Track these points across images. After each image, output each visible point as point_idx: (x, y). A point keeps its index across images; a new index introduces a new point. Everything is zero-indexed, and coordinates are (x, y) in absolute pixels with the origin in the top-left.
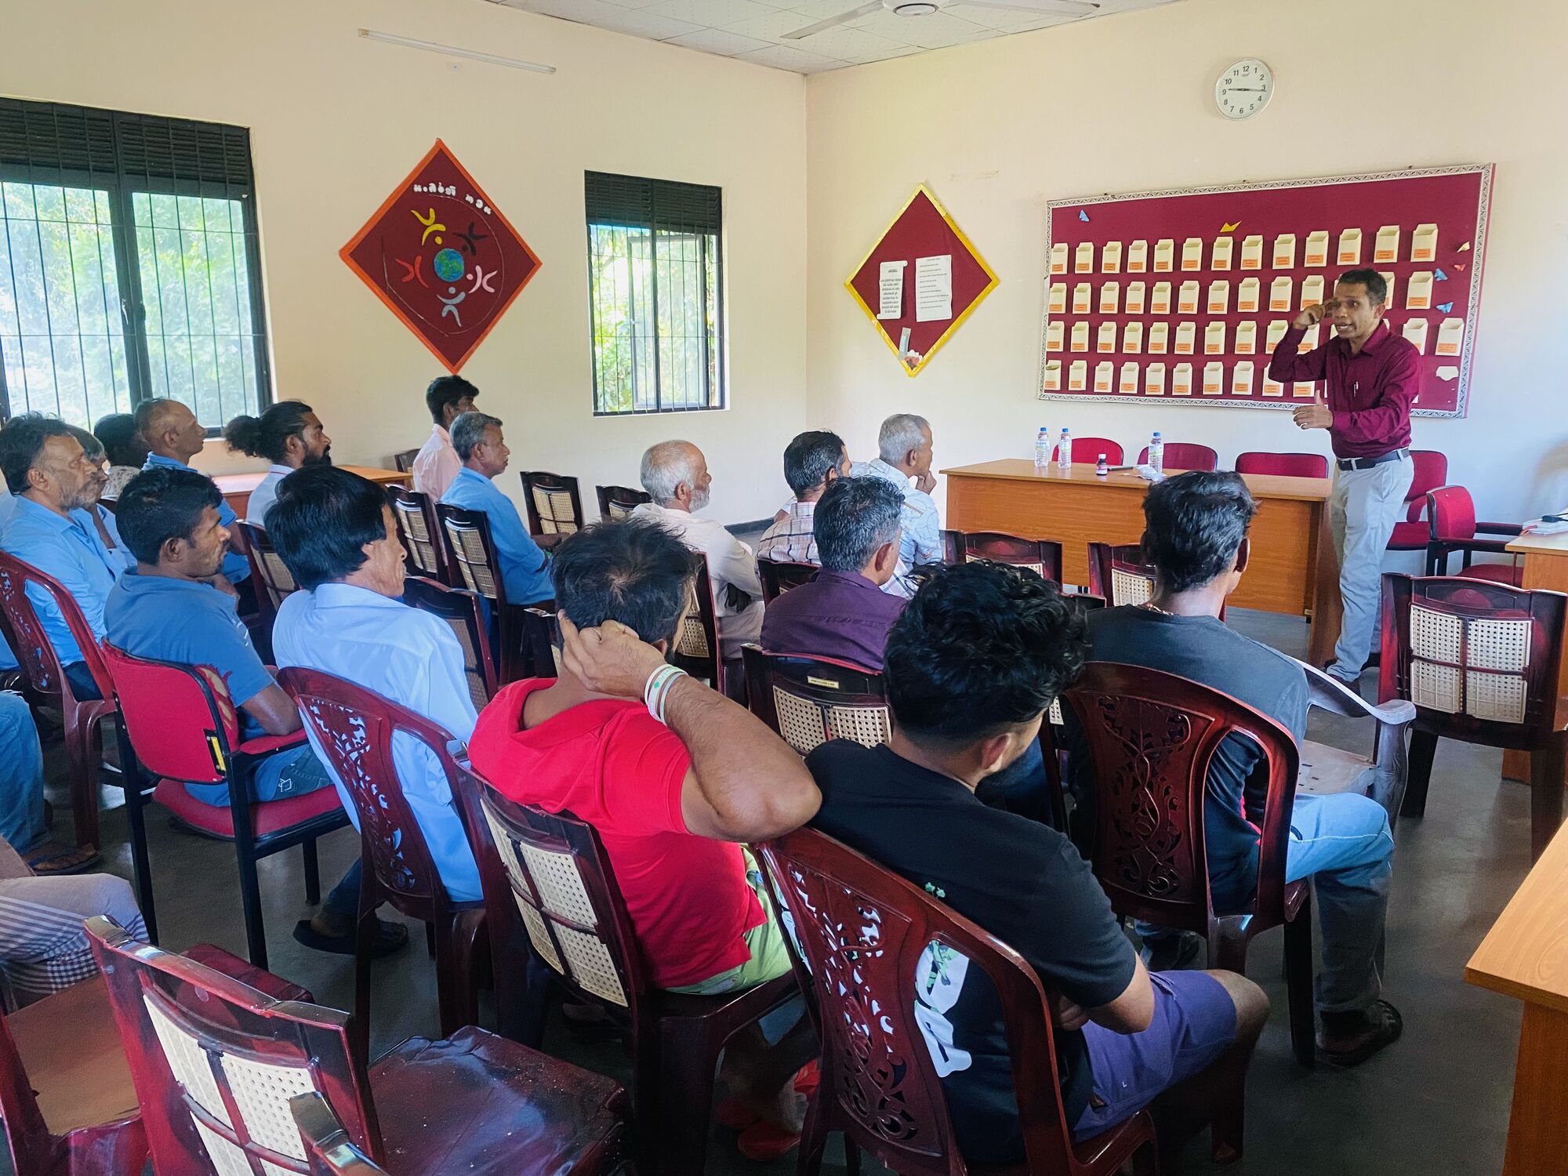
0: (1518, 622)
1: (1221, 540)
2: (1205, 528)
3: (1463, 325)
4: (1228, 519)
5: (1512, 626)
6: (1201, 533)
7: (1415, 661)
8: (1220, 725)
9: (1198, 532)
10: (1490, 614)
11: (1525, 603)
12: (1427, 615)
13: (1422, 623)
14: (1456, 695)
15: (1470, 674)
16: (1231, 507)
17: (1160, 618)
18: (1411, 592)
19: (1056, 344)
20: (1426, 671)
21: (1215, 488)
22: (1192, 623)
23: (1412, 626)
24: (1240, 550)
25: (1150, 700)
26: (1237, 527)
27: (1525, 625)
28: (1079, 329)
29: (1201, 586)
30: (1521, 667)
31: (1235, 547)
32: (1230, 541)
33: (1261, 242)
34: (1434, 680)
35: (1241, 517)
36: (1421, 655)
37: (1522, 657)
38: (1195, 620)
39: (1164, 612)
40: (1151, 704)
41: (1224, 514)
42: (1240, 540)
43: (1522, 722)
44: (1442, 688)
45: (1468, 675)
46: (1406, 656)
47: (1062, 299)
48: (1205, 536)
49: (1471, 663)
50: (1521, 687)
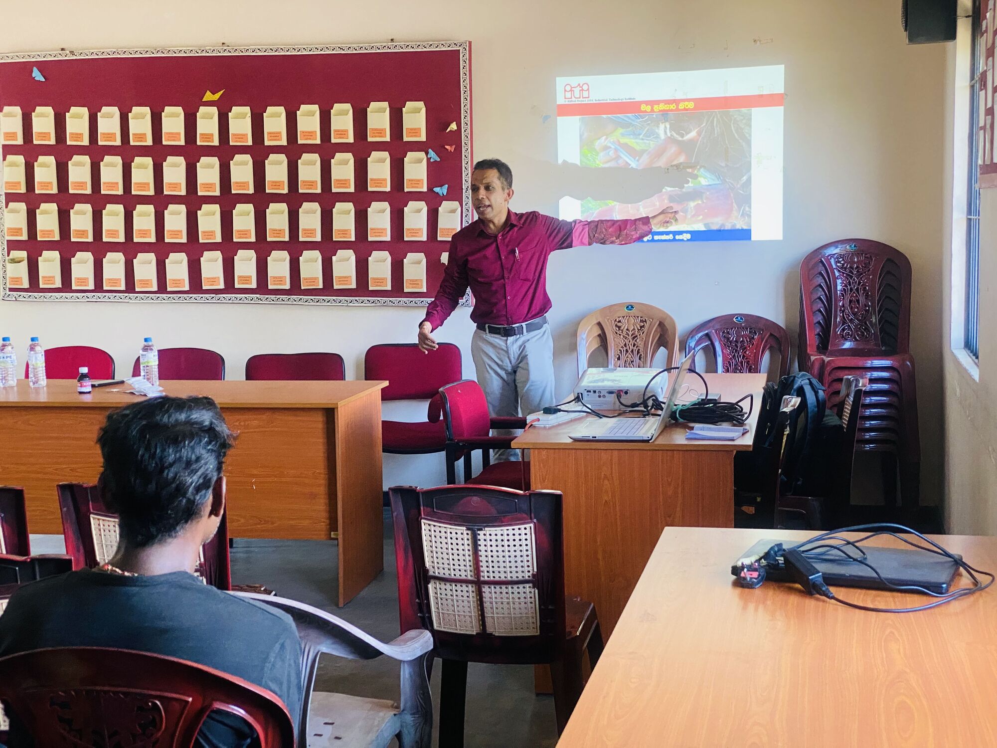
0: (522, 527)
1: (192, 480)
2: (171, 465)
3: (459, 209)
4: (198, 454)
5: (517, 532)
6: (166, 472)
7: (432, 582)
8: (199, 705)
9: (162, 471)
10: (496, 521)
11: (525, 506)
12: (438, 529)
13: (434, 539)
14: (474, 613)
15: (485, 589)
16: (200, 441)
17: (122, 581)
18: (419, 506)
19: (18, 231)
20: (444, 592)
21: (182, 417)
22: (161, 583)
23: (425, 543)
24: (214, 489)
25: (113, 689)
26: (209, 463)
27: (528, 529)
28: (45, 212)
29: (170, 536)
30: (530, 574)
31: (208, 488)
32: (201, 481)
33: (249, 115)
34: (452, 600)
35: (212, 450)
36: (437, 574)
37: (530, 564)
38: (162, 579)
39: (126, 574)
40: (114, 693)
41: (193, 448)
42: (215, 478)
43: (538, 633)
44: (461, 608)
45: (483, 590)
46: (422, 577)
47: (20, 175)
48: (171, 475)
49: (484, 576)
50: (532, 595)
